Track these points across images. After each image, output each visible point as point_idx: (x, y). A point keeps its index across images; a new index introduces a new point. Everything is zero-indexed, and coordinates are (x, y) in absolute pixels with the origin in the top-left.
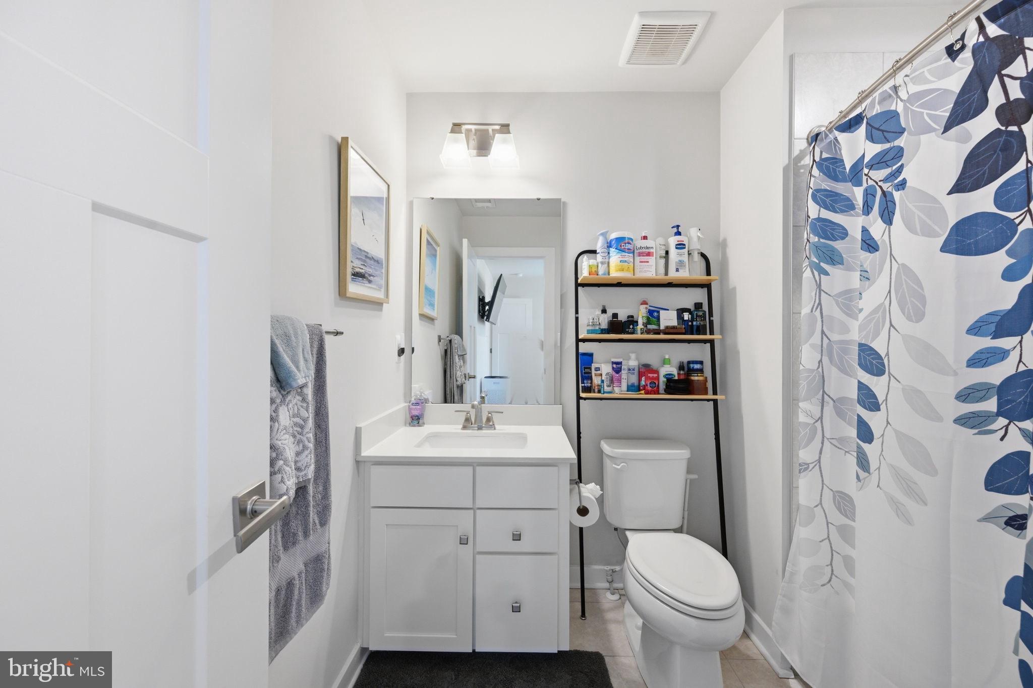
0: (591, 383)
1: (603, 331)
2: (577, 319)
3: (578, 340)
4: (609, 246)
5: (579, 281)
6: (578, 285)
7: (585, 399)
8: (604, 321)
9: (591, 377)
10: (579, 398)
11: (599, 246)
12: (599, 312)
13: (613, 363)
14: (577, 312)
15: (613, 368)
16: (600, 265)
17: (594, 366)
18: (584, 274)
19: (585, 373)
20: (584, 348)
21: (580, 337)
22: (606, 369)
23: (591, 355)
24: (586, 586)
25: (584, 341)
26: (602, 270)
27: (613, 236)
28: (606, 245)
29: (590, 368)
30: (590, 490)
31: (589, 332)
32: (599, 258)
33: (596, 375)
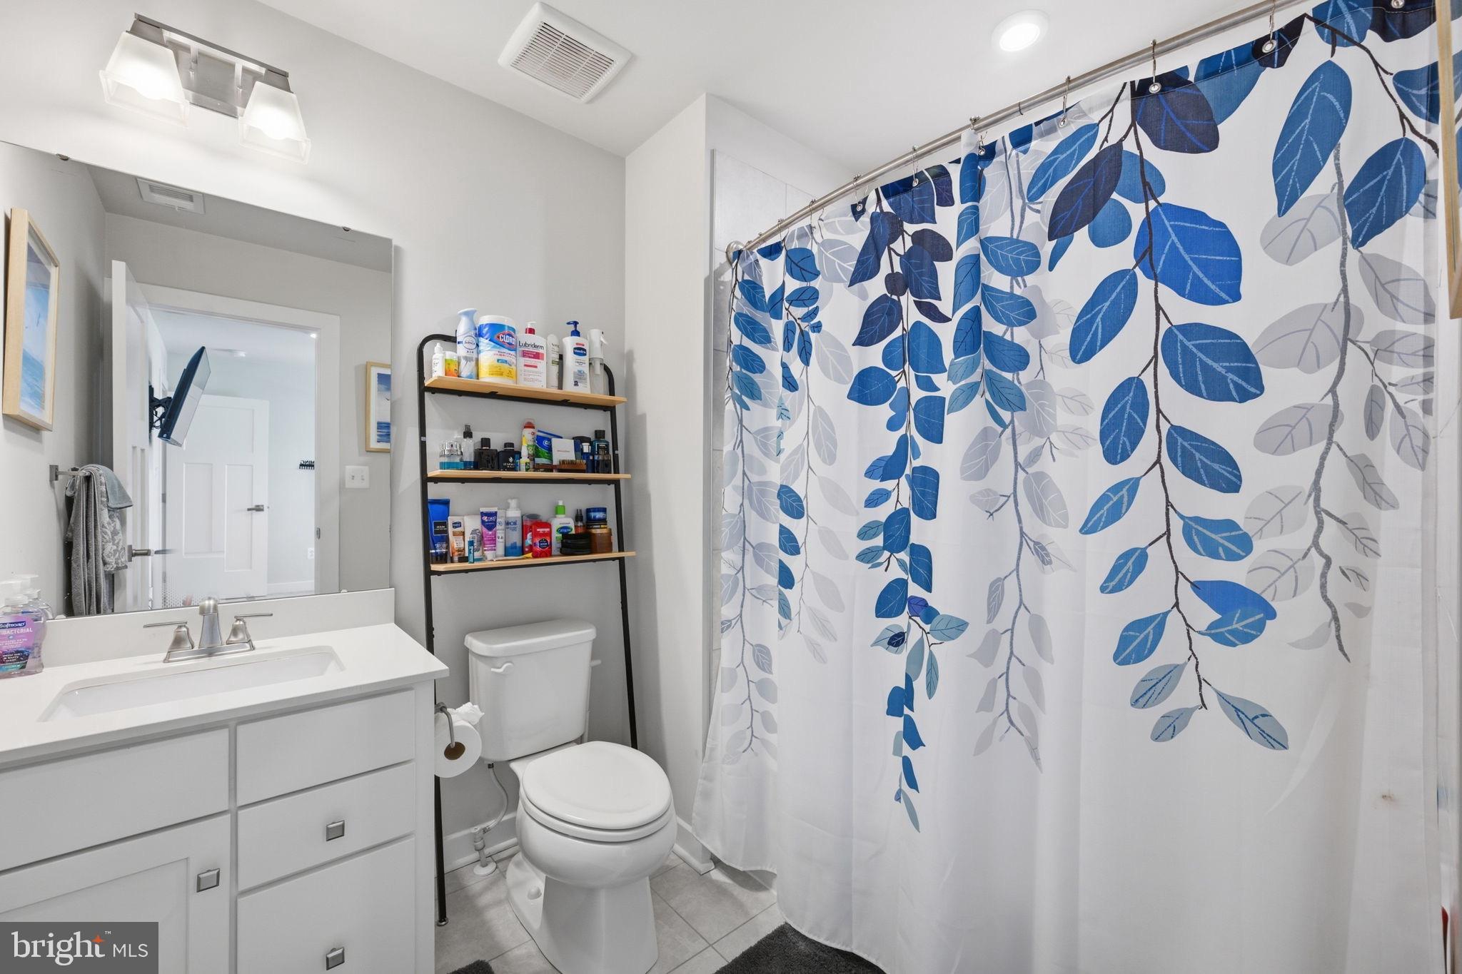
0: (448, 547)
1: (466, 466)
2: (423, 446)
3: (425, 480)
4: (479, 334)
5: (427, 383)
6: (423, 389)
7: (439, 573)
8: (468, 449)
9: (448, 537)
10: (428, 574)
11: (462, 330)
12: (458, 435)
13: (483, 514)
14: (423, 432)
15: (483, 522)
16: (463, 362)
17: (451, 520)
18: (436, 373)
19: (437, 532)
20: (435, 491)
21: (430, 474)
22: (472, 524)
23: (446, 503)
24: (447, 869)
25: (436, 480)
26: (466, 369)
27: (485, 320)
28: (473, 333)
29: (445, 524)
30: (464, 715)
31: (443, 466)
32: (461, 350)
33: (454, 534)
